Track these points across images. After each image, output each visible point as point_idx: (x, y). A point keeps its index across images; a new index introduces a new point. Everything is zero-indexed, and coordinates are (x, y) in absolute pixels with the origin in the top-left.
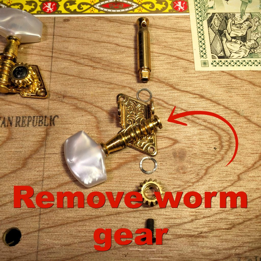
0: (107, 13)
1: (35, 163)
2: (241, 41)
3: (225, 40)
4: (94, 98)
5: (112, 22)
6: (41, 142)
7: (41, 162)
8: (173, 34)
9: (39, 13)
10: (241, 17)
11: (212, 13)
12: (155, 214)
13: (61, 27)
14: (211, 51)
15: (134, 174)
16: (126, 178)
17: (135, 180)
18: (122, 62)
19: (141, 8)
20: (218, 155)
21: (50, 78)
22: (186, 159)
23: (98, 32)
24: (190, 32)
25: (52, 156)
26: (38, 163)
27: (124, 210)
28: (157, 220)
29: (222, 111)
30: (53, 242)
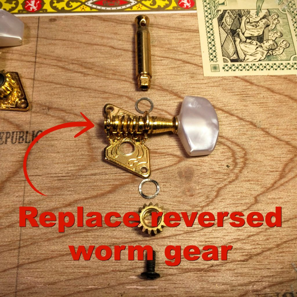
0: (100, 11)
1: (13, 187)
2: (257, 42)
3: (238, 40)
4: (85, 109)
5: (106, 22)
6: (21, 162)
7: (21, 185)
8: (177, 35)
9: (21, 12)
10: (257, 14)
11: (224, 10)
12: (157, 244)
13: (46, 28)
14: (223, 53)
15: (132, 198)
16: (123, 203)
17: (133, 205)
18: (118, 68)
19: (141, 5)
20: (231, 173)
21: (33, 87)
22: (194, 179)
23: (90, 33)
24: (197, 33)
25: (34, 178)
26: (17, 187)
27: (120, 241)
28: (159, 251)
29: (236, 122)
30: (35, 280)
